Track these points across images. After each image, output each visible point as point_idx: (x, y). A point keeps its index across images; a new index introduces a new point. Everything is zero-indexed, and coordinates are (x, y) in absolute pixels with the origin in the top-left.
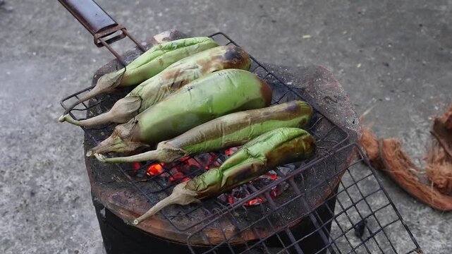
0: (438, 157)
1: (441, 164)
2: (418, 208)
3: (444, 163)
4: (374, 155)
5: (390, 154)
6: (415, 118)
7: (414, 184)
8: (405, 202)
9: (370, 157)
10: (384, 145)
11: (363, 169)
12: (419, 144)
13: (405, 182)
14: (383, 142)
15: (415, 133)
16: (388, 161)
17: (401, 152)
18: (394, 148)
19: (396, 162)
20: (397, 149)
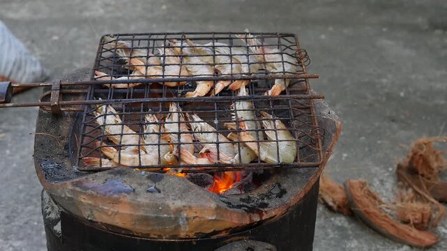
0: (407, 198)
1: (412, 202)
2: (396, 247)
3: (414, 201)
4: (340, 200)
5: (358, 194)
6: (375, 169)
7: (388, 222)
8: (381, 243)
9: (337, 203)
10: (351, 186)
11: (331, 217)
12: (384, 191)
13: (378, 220)
14: (350, 183)
15: (378, 182)
16: (358, 201)
17: (369, 191)
18: (362, 188)
19: (366, 201)
20: (365, 188)
